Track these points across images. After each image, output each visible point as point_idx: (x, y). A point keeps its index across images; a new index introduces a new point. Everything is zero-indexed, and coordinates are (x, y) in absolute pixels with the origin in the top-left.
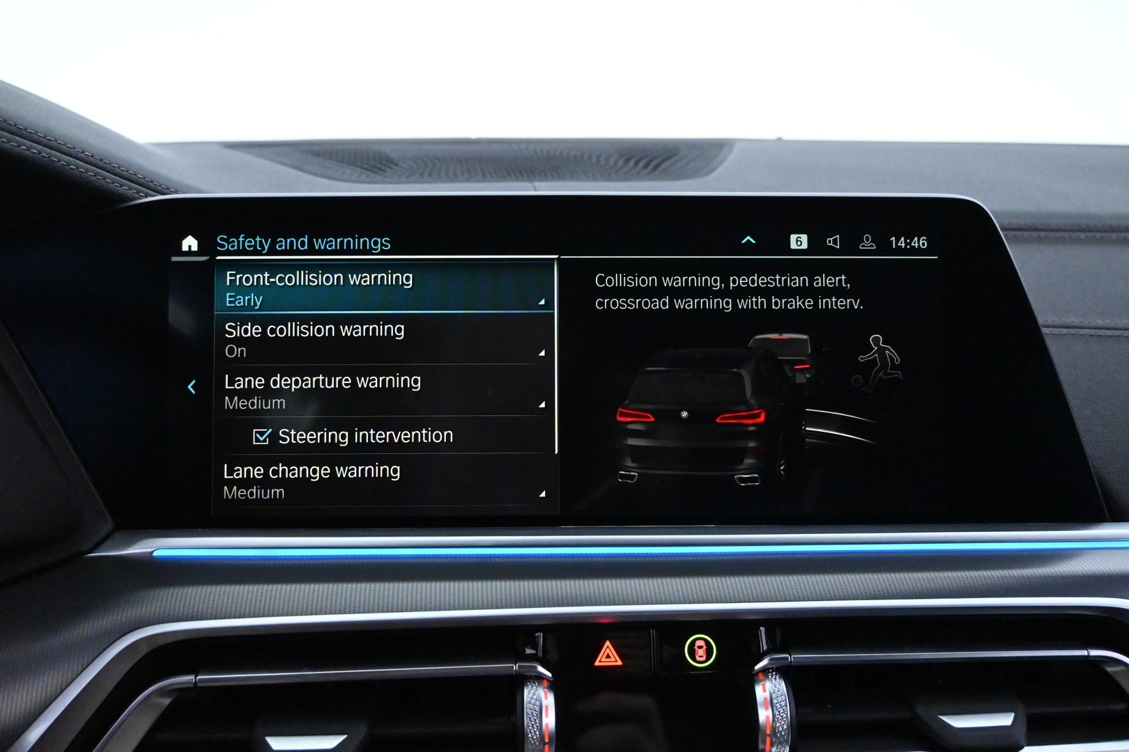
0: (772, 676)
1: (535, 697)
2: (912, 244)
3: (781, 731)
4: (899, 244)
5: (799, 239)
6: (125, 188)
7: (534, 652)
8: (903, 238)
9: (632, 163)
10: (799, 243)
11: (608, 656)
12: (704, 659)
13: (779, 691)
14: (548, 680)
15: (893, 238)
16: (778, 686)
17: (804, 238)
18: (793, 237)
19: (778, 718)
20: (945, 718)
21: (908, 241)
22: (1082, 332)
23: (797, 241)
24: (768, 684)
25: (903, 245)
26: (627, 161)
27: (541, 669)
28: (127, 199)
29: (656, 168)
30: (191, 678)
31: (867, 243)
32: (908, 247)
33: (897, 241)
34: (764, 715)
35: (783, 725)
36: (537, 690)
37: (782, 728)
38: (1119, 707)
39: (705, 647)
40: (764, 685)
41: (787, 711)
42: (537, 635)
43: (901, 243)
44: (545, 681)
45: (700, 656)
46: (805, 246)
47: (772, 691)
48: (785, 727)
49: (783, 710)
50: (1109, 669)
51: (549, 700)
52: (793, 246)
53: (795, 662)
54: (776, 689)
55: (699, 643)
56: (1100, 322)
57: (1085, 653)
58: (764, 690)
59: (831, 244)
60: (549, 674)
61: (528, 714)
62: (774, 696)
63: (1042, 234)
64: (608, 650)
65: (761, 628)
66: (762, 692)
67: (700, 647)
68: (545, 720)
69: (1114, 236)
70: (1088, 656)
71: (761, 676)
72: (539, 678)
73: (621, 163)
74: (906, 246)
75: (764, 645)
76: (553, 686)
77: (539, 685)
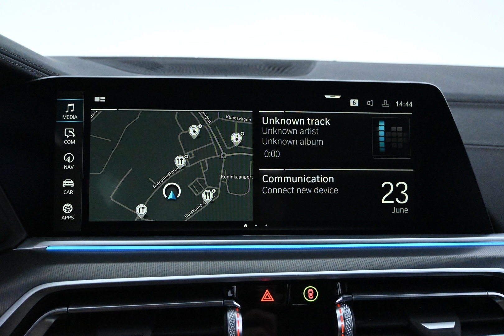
0: (344, 305)
1: (233, 316)
2: (406, 105)
3: (349, 332)
4: (400, 105)
5: (354, 102)
6: (34, 72)
7: (232, 295)
8: (401, 102)
9: (271, 69)
10: (354, 104)
11: (267, 297)
12: (312, 298)
13: (347, 313)
14: (239, 309)
15: (397, 102)
16: (347, 310)
17: (357, 101)
18: (352, 101)
19: (347, 326)
20: (424, 325)
21: (404, 103)
22: (479, 147)
23: (353, 103)
24: (342, 310)
25: (402, 105)
26: (269, 68)
27: (235, 303)
28: (34, 77)
29: (283, 71)
30: (65, 309)
31: (385, 104)
32: (404, 106)
33: (399, 103)
34: (340, 324)
35: (349, 329)
36: (233, 313)
37: (349, 330)
38: (500, 318)
39: (313, 292)
40: (340, 310)
41: (351, 322)
42: (233, 287)
43: (401, 104)
44: (237, 309)
45: (311, 297)
46: (357, 105)
47: (344, 312)
48: (351, 330)
49: (350, 321)
50: (497, 301)
51: (239, 318)
52: (352, 105)
53: (354, 299)
54: (346, 312)
55: (310, 290)
56: (486, 143)
57: (486, 293)
58: (341, 312)
59: (369, 104)
60: (239, 306)
61: (229, 325)
62: (345, 315)
63: (458, 103)
64: (267, 294)
65: (339, 283)
66: (339, 313)
67: (311, 292)
68: (238, 328)
69: (490, 105)
70: (488, 295)
71: (339, 306)
72: (235, 307)
73: (266, 68)
74: (403, 106)
75: (340, 291)
76: (242, 312)
77: (234, 311)
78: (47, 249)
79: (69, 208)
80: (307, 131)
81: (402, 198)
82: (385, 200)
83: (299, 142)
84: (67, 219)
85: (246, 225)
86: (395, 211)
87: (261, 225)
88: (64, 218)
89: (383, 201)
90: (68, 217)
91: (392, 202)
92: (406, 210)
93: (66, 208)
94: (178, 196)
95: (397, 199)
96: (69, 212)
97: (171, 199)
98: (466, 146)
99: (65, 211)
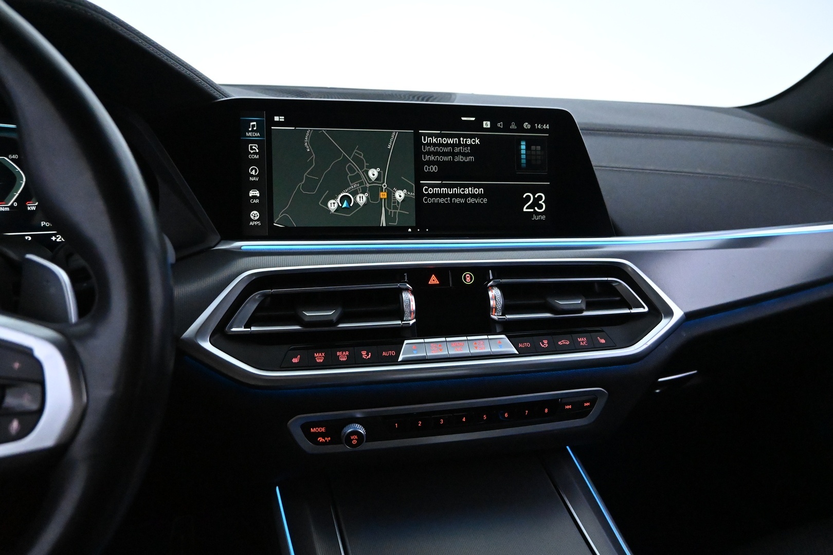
0: (494, 288)
1: (406, 296)
2: (544, 127)
6: (216, 94)
7: (404, 279)
8: (540, 125)
11: (434, 280)
12: (470, 281)
14: (410, 290)
15: (536, 124)
20: (558, 301)
21: (542, 126)
22: (607, 169)
27: (408, 285)
28: (217, 98)
30: (270, 291)
33: (538, 126)
34: (492, 303)
35: (499, 307)
36: (407, 294)
38: (618, 298)
39: (470, 277)
40: (491, 291)
42: (404, 274)
45: (468, 280)
47: (495, 293)
50: (614, 284)
51: (412, 298)
53: (503, 282)
54: (497, 292)
55: (467, 275)
56: (613, 165)
57: (606, 279)
59: (512, 126)
60: (411, 288)
61: (405, 303)
62: (496, 295)
63: (592, 132)
64: (433, 278)
65: (490, 269)
66: (491, 294)
67: (468, 277)
68: (411, 307)
69: (620, 133)
71: (490, 288)
72: (407, 289)
74: (541, 128)
75: (491, 278)
76: (413, 293)
77: (408, 292)
78: (242, 248)
79: (256, 215)
80: (460, 149)
81: (540, 207)
82: (527, 208)
83: (453, 159)
84: (254, 224)
85: (410, 230)
86: (535, 218)
87: (423, 229)
88: (251, 223)
89: (525, 210)
90: (256, 223)
91: (532, 210)
92: (543, 217)
93: (253, 215)
94: (351, 205)
95: (536, 208)
96: (256, 218)
97: (345, 208)
98: (594, 168)
99: (252, 217)
